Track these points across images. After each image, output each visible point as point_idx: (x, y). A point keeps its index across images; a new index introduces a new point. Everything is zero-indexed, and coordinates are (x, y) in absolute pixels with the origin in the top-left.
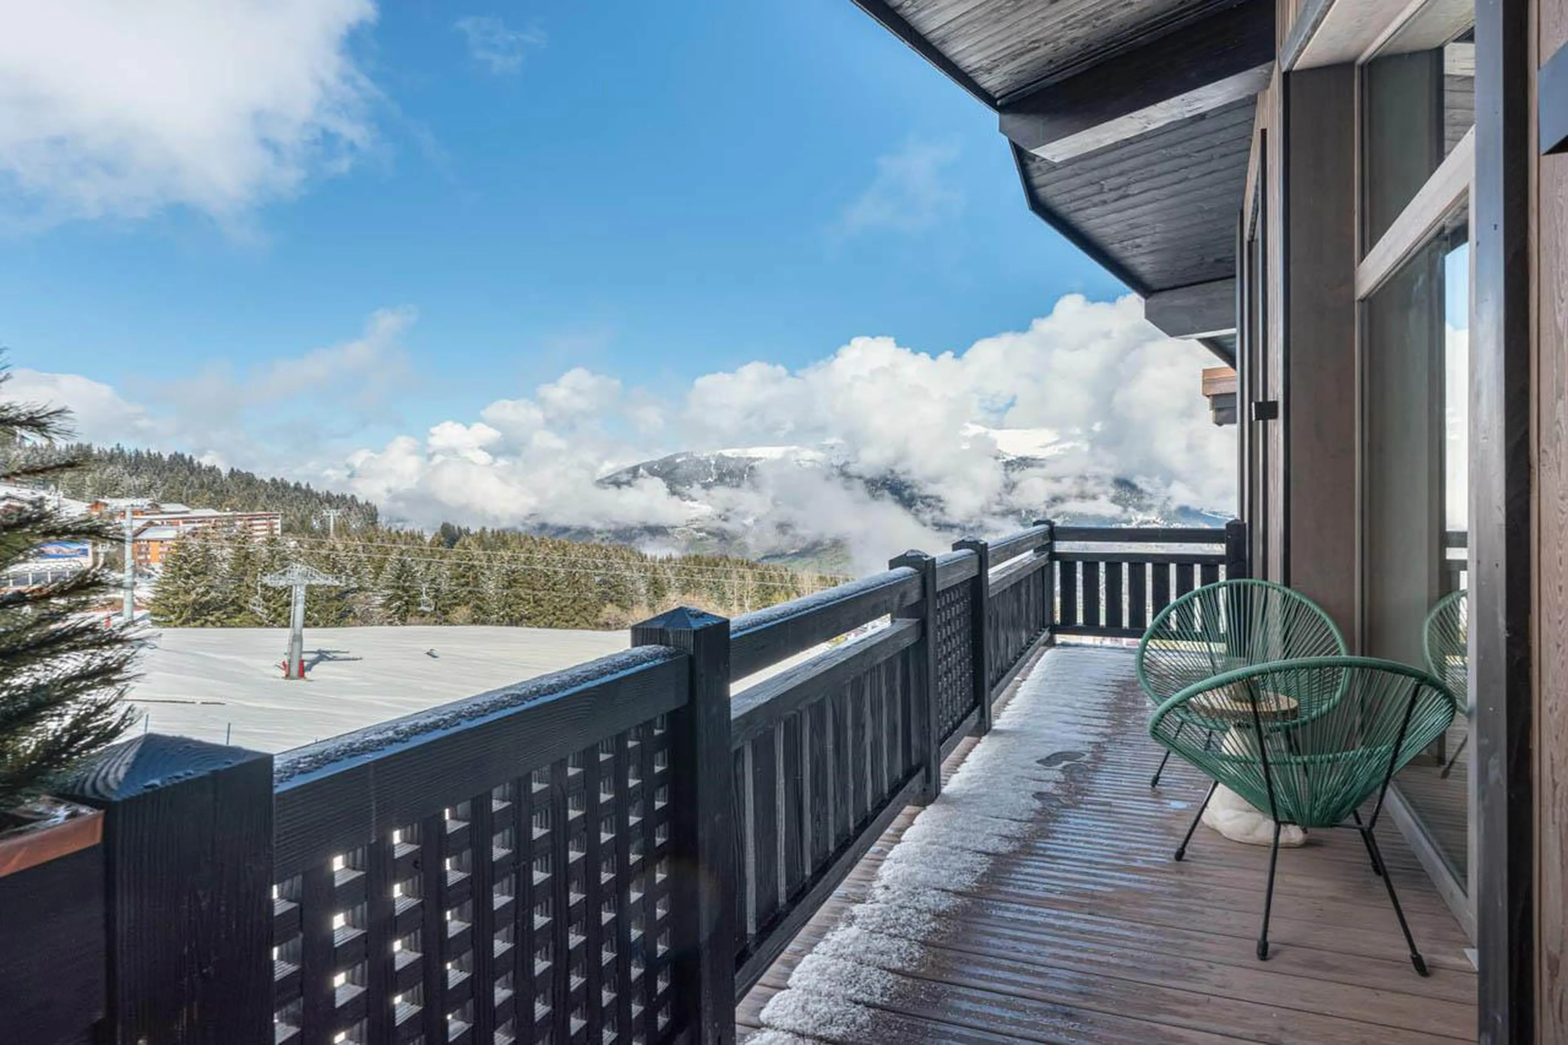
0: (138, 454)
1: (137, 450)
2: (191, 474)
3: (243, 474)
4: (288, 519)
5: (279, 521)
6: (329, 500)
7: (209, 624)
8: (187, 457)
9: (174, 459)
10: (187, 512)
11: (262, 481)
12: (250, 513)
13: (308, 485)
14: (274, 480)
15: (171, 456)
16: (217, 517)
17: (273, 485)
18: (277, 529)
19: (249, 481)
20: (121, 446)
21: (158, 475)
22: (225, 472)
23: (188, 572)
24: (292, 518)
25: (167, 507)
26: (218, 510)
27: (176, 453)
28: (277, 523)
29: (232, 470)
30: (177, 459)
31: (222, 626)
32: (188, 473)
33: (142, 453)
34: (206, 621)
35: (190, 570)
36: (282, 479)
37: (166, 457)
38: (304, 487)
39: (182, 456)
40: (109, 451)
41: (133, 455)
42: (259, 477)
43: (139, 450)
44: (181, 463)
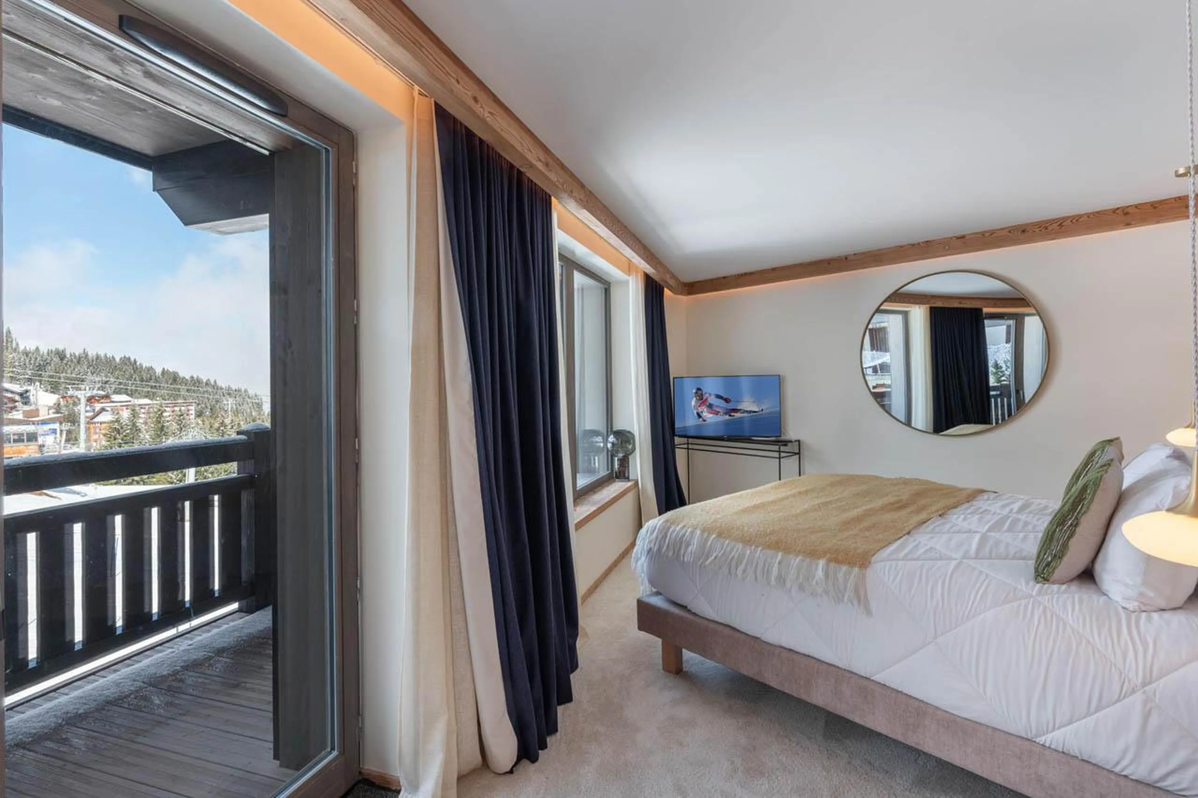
0: (98, 357)
1: (97, 354)
2: (135, 372)
3: (171, 373)
4: (200, 407)
5: (193, 408)
6: (229, 393)
7: (135, 483)
8: (132, 359)
9: (123, 361)
10: (130, 401)
11: (184, 378)
12: (173, 402)
13: (215, 382)
14: (192, 377)
15: (121, 359)
16: (149, 404)
17: (191, 381)
18: (192, 414)
19: (175, 378)
20: (86, 351)
21: (112, 374)
22: (159, 371)
23: (120, 441)
24: (203, 406)
25: (116, 397)
26: (152, 400)
27: (125, 357)
28: (191, 410)
29: (164, 369)
30: (126, 361)
31: (144, 484)
32: (132, 372)
33: (100, 355)
34: (133, 480)
35: (122, 440)
36: (198, 377)
37: (118, 360)
38: (212, 383)
39: (129, 358)
40: (77, 354)
41: (95, 358)
42: (182, 374)
43: (99, 353)
44: (128, 363)
